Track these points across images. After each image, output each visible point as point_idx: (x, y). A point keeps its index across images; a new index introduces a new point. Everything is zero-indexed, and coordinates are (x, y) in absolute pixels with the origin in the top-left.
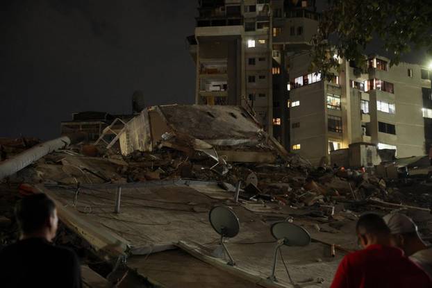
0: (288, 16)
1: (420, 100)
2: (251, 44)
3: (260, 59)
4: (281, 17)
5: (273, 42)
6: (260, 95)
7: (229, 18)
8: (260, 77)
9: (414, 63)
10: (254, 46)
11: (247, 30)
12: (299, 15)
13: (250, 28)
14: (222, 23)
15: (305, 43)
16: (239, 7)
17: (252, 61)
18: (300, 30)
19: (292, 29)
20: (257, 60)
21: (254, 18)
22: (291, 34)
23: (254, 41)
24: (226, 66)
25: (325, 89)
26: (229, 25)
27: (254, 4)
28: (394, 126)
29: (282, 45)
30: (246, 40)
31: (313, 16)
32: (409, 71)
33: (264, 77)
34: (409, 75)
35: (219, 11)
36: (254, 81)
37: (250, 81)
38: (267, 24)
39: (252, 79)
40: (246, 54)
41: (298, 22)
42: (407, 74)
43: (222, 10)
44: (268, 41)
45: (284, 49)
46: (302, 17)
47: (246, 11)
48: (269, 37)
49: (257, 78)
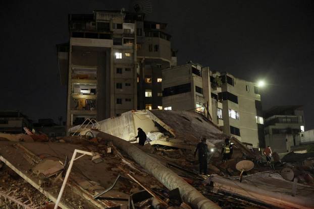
0: (147, 36)
1: (255, 110)
2: (119, 56)
3: (126, 70)
4: (141, 35)
5: (137, 55)
6: (127, 100)
7: (101, 33)
8: (126, 85)
9: (249, 81)
10: (121, 58)
11: (115, 44)
12: (156, 35)
13: (117, 42)
14: (95, 36)
15: (161, 58)
16: (108, 24)
17: (119, 71)
18: (157, 48)
19: (150, 47)
20: (124, 70)
21: (122, 35)
22: (150, 51)
23: (121, 54)
24: (95, 73)
25: (195, 98)
26: (100, 38)
27: (121, 23)
28: (239, 129)
29: (142, 59)
30: (114, 53)
31: (166, 37)
32: (247, 86)
33: (129, 85)
34: (247, 90)
35: (90, 25)
36: (121, 88)
37: (117, 87)
38: (132, 41)
39: (119, 86)
40: (115, 64)
41: (155, 41)
42: (245, 89)
43: (93, 24)
44: (133, 54)
45: (142, 62)
46: (158, 37)
47: (114, 28)
48: (134, 52)
49: (124, 85)
